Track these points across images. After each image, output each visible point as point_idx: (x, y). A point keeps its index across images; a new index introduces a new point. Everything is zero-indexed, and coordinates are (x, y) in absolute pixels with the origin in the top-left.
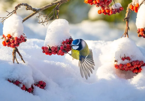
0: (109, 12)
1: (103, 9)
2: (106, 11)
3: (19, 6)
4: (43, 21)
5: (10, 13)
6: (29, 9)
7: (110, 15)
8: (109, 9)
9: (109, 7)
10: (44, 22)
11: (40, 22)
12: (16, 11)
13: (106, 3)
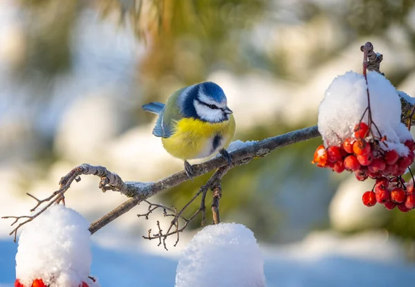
0: (405, 200)
1: (380, 187)
2: (393, 194)
3: (75, 174)
4: (161, 231)
5: (40, 202)
6: (112, 188)
7: (406, 210)
8: (405, 188)
9: (403, 182)
10: (165, 236)
11: (152, 236)
12: (62, 194)
13: (394, 166)
